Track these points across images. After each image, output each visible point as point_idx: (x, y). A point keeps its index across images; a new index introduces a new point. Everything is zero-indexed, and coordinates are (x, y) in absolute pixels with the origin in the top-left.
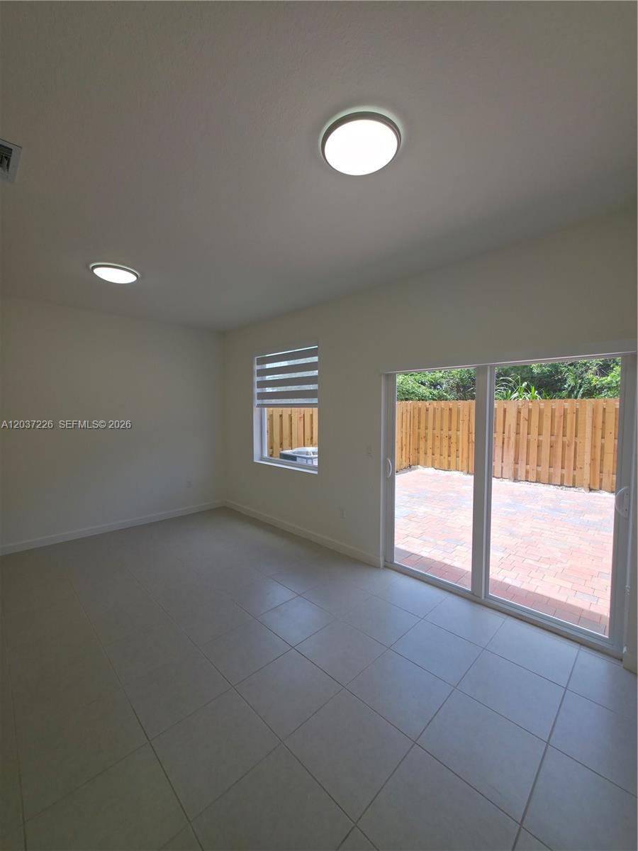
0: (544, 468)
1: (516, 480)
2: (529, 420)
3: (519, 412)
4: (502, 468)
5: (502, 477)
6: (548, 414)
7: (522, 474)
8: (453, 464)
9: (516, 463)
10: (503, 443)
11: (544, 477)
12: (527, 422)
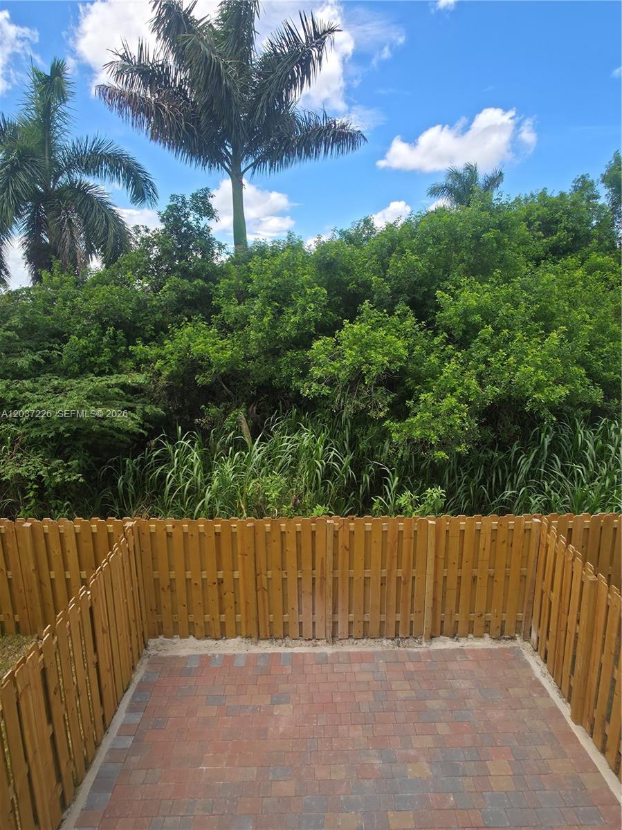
0: (372, 617)
1: (333, 638)
2: (349, 549)
3: (336, 535)
4: (314, 623)
5: (314, 637)
6: (377, 537)
7: (342, 629)
8: (230, 627)
9: (335, 612)
10: (313, 584)
11: (373, 628)
12: (347, 553)
